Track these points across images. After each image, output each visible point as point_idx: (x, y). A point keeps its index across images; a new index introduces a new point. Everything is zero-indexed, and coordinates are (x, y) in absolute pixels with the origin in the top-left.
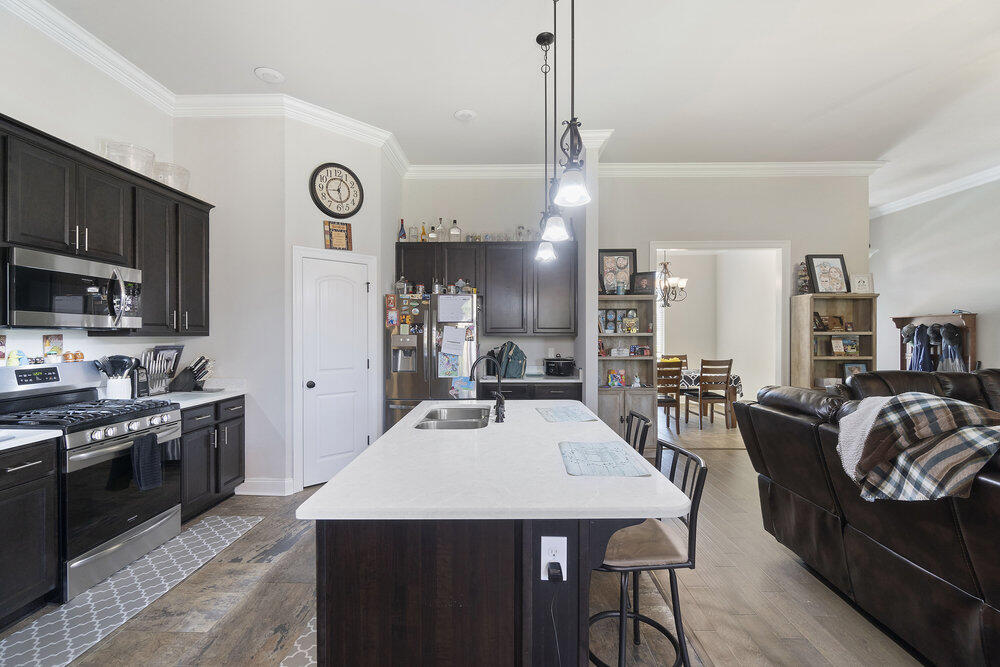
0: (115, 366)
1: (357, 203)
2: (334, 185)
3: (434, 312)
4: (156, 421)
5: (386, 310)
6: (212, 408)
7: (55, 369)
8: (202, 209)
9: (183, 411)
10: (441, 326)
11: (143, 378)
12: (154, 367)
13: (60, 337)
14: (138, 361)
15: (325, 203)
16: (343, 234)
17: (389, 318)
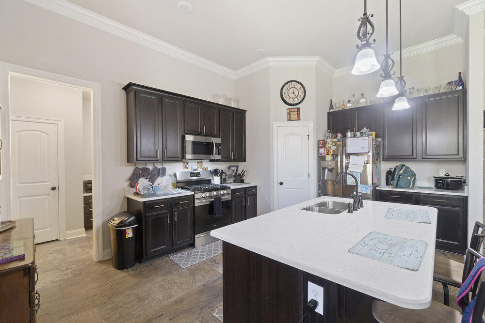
0: (215, 172)
1: (302, 97)
2: (291, 91)
3: (344, 148)
4: (222, 192)
5: (319, 147)
6: (244, 190)
7: (200, 173)
8: (242, 113)
9: (232, 190)
10: (348, 156)
11: (224, 177)
12: (229, 173)
13: (202, 162)
14: (222, 171)
15: (287, 100)
16: (296, 113)
17: (320, 152)
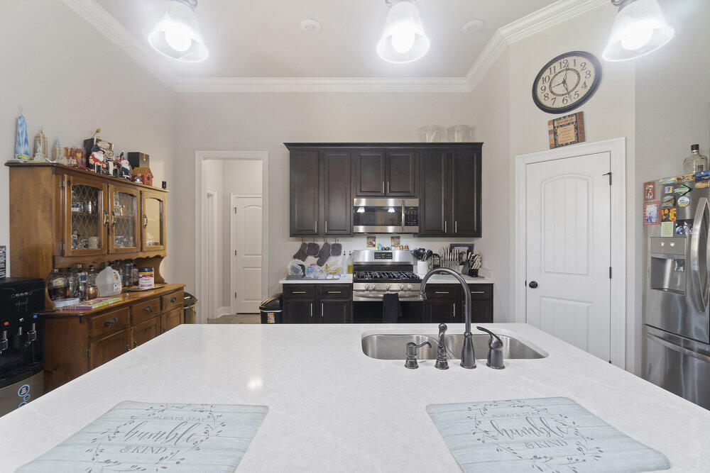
1: (590, 86)
2: (559, 79)
5: (646, 202)
7: (392, 253)
9: (429, 286)
12: (449, 257)
14: (430, 251)
15: (548, 103)
16: (572, 127)
17: (648, 215)
